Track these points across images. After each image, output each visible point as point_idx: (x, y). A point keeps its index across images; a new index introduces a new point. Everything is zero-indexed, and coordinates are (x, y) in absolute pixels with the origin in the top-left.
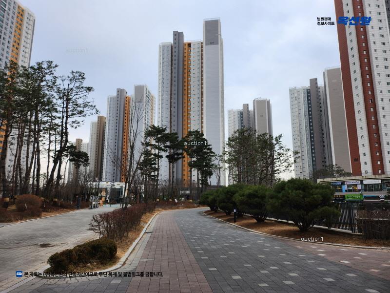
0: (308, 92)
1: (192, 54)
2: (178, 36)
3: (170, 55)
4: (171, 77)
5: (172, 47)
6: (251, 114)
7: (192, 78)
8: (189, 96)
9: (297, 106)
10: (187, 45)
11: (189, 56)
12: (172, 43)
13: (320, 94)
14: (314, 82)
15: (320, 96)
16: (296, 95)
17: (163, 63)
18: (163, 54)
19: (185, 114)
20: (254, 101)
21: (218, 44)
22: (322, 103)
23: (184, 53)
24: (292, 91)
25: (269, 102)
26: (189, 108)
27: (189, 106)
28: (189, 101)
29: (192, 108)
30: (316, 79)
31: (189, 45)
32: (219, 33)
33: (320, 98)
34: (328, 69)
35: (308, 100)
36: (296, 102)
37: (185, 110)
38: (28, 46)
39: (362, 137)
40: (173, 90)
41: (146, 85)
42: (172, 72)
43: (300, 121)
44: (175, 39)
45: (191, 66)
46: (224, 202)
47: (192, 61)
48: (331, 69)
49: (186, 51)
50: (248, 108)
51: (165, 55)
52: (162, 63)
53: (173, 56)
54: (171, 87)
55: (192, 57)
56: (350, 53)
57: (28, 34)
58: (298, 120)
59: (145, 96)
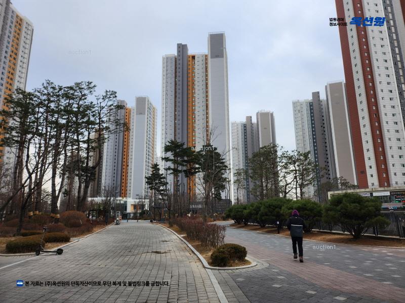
0: (311, 105)
1: (196, 67)
2: (182, 48)
3: (174, 67)
4: (175, 89)
5: (176, 59)
6: (255, 126)
7: (196, 91)
8: (194, 108)
9: (300, 119)
10: (191, 58)
11: (193, 68)
12: (176, 55)
13: (322, 107)
14: (316, 95)
15: (322, 109)
16: (299, 108)
17: (167, 74)
18: (167, 66)
19: (190, 126)
20: (257, 113)
21: (223, 57)
22: (325, 116)
23: (188, 65)
24: (295, 104)
25: (272, 115)
26: (194, 121)
27: (194, 118)
28: (193, 113)
29: (196, 121)
30: (318, 93)
31: (193, 57)
32: (224, 46)
33: (322, 111)
34: (330, 83)
35: (311, 113)
36: (299, 115)
37: (190, 122)
38: (26, 56)
39: (368, 150)
40: (177, 102)
41: (148, 97)
42: (176, 84)
43: (304, 134)
44: (179, 52)
45: (196, 79)
46: (267, 215)
47: (196, 74)
48: (333, 82)
49: (191, 63)
50: (251, 120)
51: (169, 67)
52: (166, 76)
53: (177, 69)
54: (175, 99)
55: (196, 69)
56: (354, 69)
57: (26, 44)
58: (301, 133)
59: (147, 108)
